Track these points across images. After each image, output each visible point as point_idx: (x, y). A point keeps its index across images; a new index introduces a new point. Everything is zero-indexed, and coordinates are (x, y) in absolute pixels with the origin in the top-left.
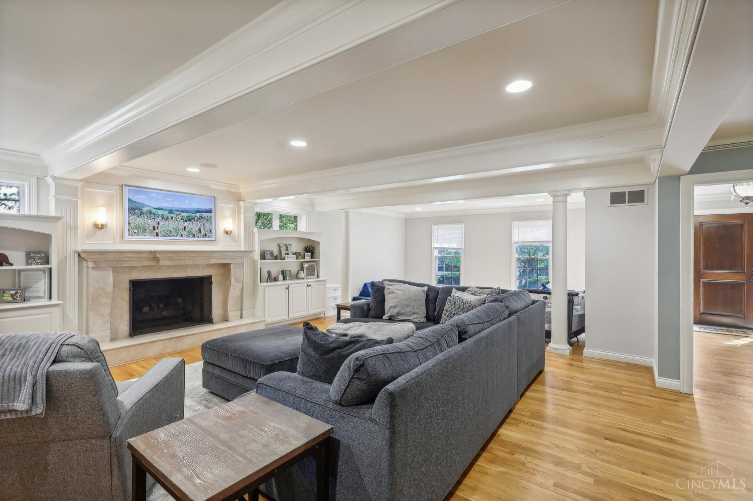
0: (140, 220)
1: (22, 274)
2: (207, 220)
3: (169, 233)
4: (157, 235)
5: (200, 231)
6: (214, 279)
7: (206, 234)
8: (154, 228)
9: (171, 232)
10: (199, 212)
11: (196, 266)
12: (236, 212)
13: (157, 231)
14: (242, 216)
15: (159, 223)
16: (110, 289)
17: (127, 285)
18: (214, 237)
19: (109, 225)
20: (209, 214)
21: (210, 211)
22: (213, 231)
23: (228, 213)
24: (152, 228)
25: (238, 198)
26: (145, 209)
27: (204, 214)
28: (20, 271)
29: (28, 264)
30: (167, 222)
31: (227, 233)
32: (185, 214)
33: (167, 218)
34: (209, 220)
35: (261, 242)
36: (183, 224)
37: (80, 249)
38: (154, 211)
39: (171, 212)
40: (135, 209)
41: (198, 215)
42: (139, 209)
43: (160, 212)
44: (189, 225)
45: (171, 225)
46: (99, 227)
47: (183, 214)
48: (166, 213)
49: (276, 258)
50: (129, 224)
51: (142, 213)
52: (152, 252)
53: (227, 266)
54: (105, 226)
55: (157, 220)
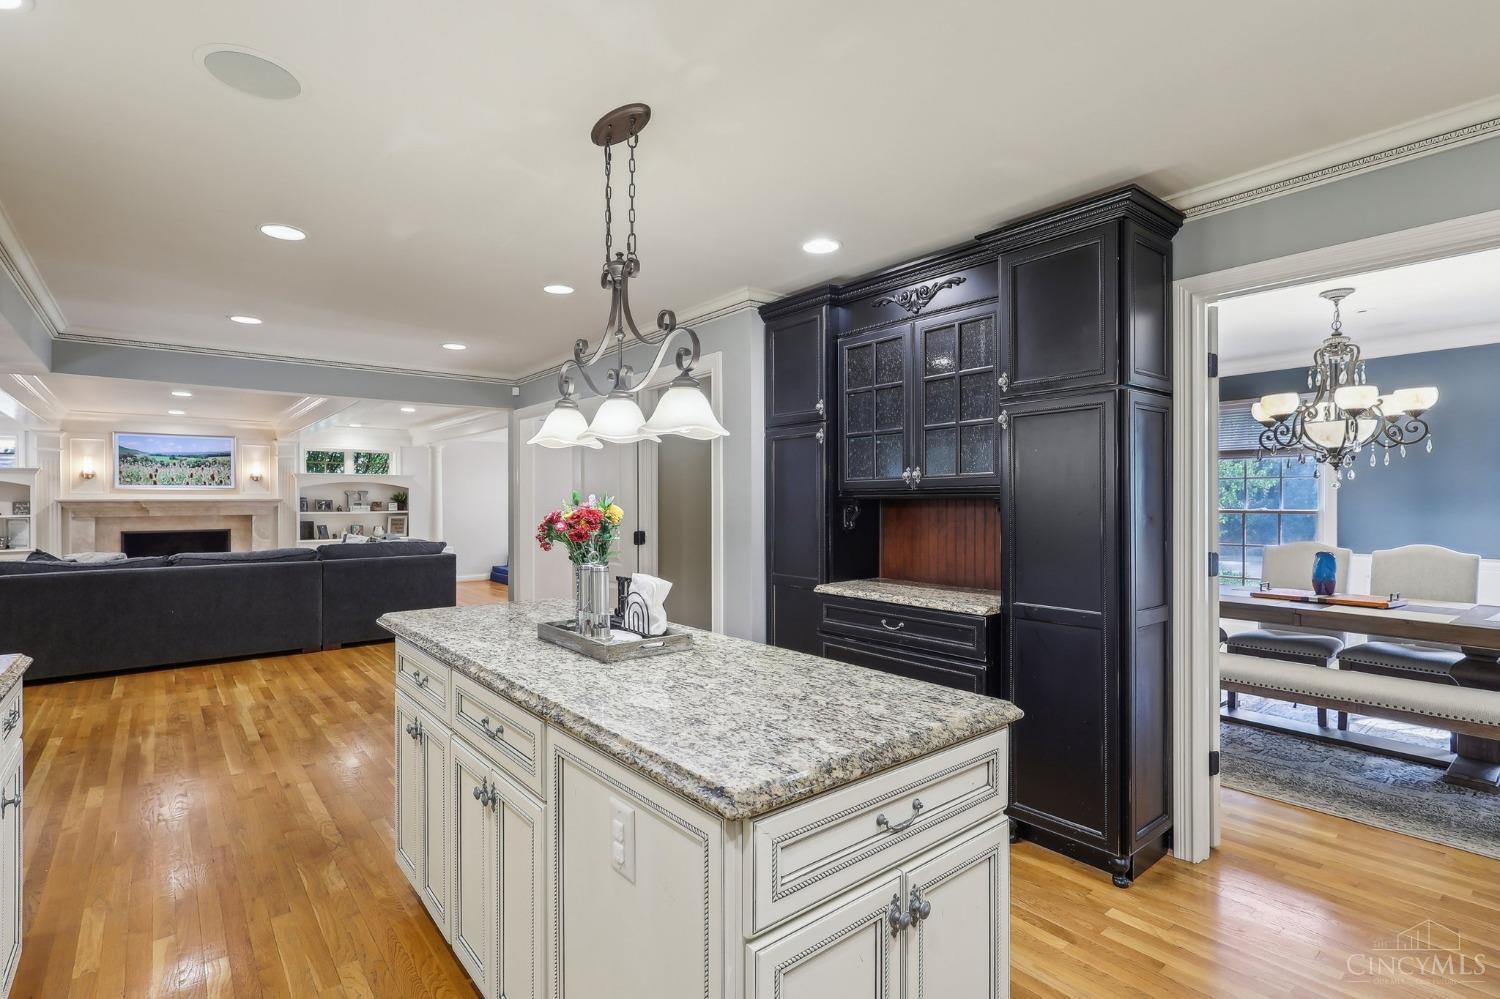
0: (133, 468)
1: (10, 522)
2: (223, 465)
3: (170, 482)
4: (155, 483)
5: (213, 478)
6: (233, 534)
7: (221, 482)
8: (151, 476)
9: (173, 479)
10: (211, 456)
11: (209, 519)
12: (270, 454)
13: (154, 479)
14: (277, 458)
15: (157, 471)
16: (92, 543)
17: (118, 537)
18: (233, 484)
19: (98, 473)
20: (228, 458)
21: (229, 455)
22: (232, 478)
23: (256, 455)
24: (148, 476)
25: (270, 437)
26: (139, 457)
27: (219, 458)
28: (8, 520)
29: (14, 514)
30: (167, 470)
31: (257, 479)
32: (193, 459)
33: (168, 465)
34: (227, 465)
35: (302, 489)
36: (189, 471)
37: (62, 497)
38: (150, 458)
39: (173, 457)
40: (126, 456)
41: (210, 459)
42: (132, 456)
43: (158, 459)
44: (197, 472)
45: (173, 472)
46: (86, 477)
47: (189, 459)
48: (166, 460)
49: (339, 509)
50: (120, 472)
51: (135, 461)
52: (136, 502)
53: (249, 518)
54: (93, 476)
55: (155, 467)
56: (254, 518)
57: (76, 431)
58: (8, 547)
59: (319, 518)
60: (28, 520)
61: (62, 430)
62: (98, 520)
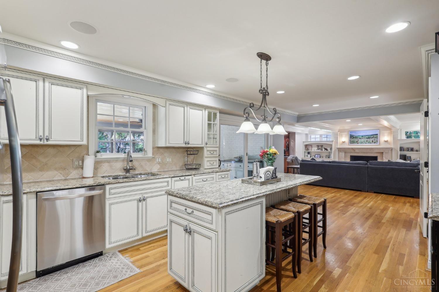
0: (352, 140)
2: (376, 138)
3: (362, 143)
4: (358, 143)
5: (373, 142)
6: (378, 157)
7: (375, 142)
11: (372, 153)
12: (390, 134)
14: (392, 135)
16: (343, 157)
17: (349, 156)
18: (379, 143)
19: (346, 141)
20: (376, 136)
21: (377, 135)
22: (378, 141)
23: (386, 134)
24: (356, 142)
27: (374, 136)
28: (329, 152)
31: (386, 141)
33: (361, 138)
35: (401, 144)
36: (366, 140)
37: (339, 147)
38: (357, 137)
39: (362, 136)
40: (351, 137)
41: (372, 136)
42: (353, 137)
43: (359, 137)
44: (368, 140)
45: (362, 140)
46: (344, 142)
47: (366, 137)
48: (361, 137)
50: (350, 141)
52: (352, 148)
53: (383, 153)
54: (345, 142)
55: (358, 139)
56: (384, 153)
57: (341, 131)
58: (329, 158)
59: (408, 154)
60: (332, 152)
61: (338, 132)
62: (345, 152)
